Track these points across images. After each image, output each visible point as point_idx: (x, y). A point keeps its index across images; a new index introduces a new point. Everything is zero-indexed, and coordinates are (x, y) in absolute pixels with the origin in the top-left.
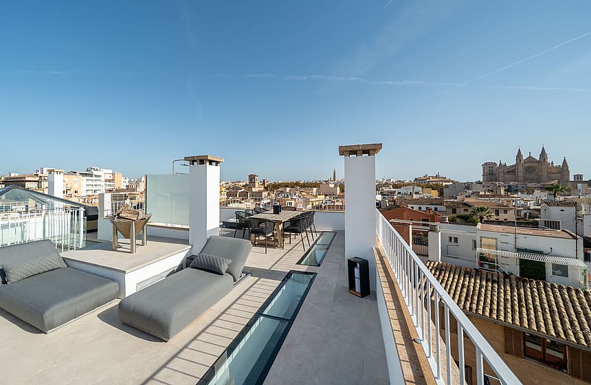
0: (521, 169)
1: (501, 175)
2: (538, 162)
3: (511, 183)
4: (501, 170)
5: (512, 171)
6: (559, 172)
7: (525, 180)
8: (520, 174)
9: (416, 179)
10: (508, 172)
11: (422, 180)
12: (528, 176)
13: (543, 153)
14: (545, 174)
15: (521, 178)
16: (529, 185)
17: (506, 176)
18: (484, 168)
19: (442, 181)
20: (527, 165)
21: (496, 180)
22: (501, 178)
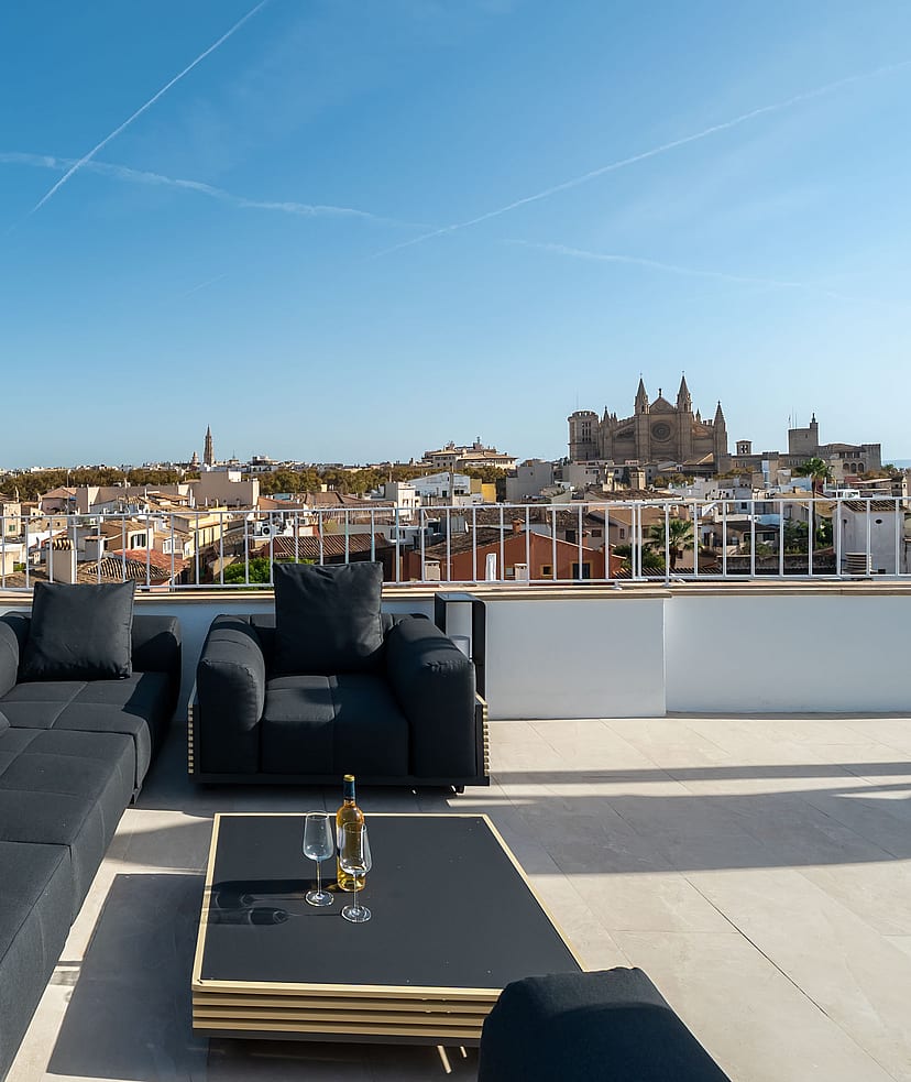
0: (644, 428)
1: (608, 442)
2: (674, 412)
3: (629, 463)
4: (607, 430)
5: (627, 431)
6: (710, 437)
7: (653, 454)
8: (644, 441)
9: (428, 457)
10: (620, 435)
11: (445, 457)
12: (658, 445)
13: (683, 394)
14: (687, 438)
15: (644, 451)
16: (662, 466)
17: (617, 445)
18: (572, 425)
19: (491, 460)
20: (656, 418)
21: (597, 455)
22: (608, 453)
